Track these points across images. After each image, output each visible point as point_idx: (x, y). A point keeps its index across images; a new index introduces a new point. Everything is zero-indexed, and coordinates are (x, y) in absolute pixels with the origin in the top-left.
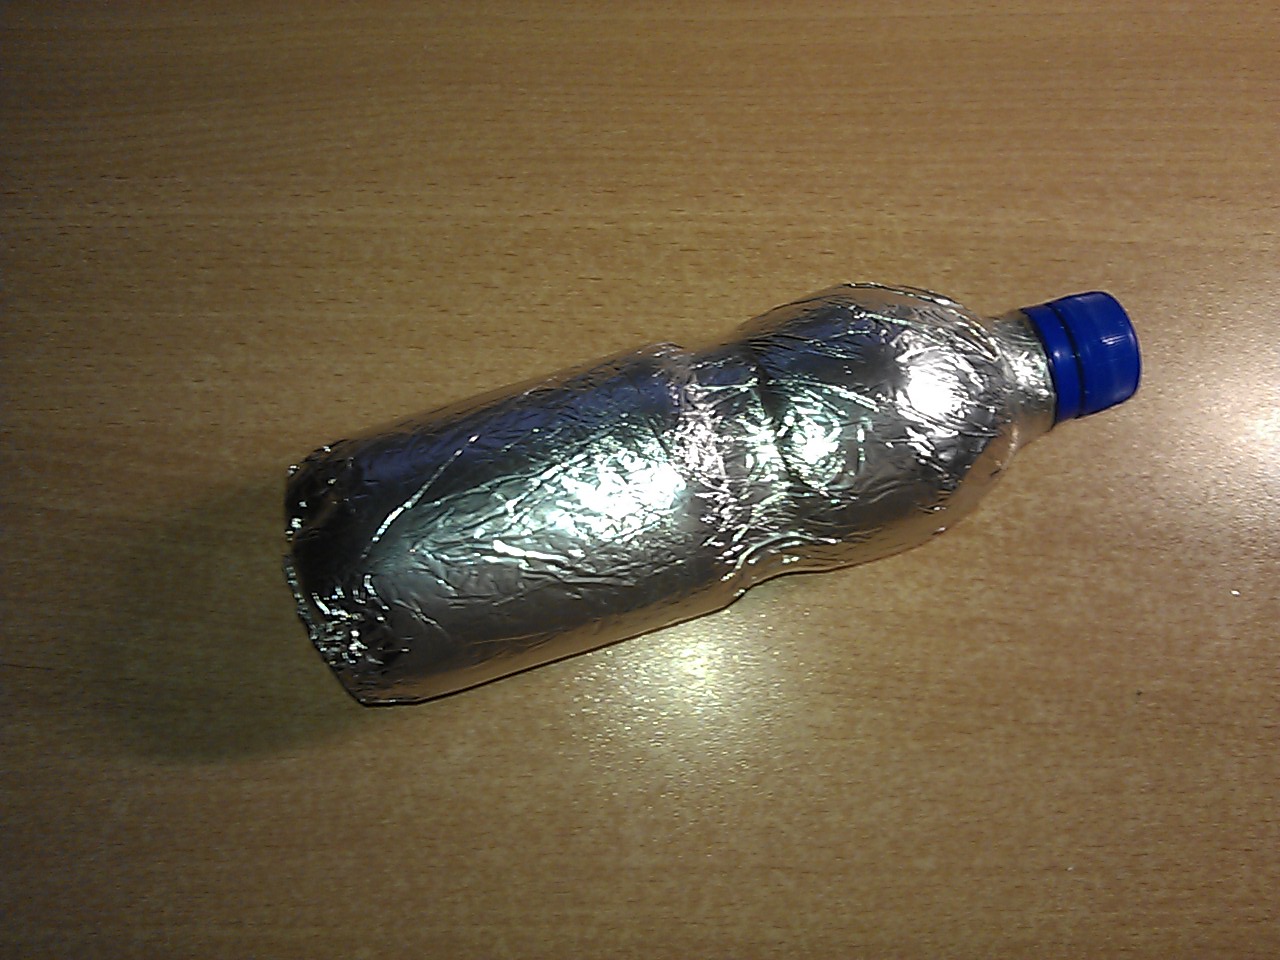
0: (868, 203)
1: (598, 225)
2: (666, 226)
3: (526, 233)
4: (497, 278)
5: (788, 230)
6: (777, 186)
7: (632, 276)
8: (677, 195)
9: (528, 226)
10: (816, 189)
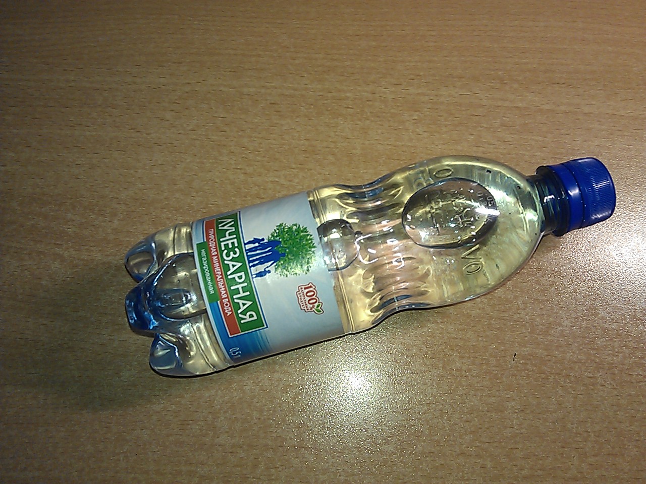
0: (374, 82)
1: (226, 89)
2: (263, 91)
3: (187, 92)
4: (168, 115)
5: (330, 95)
6: (324, 72)
7: (243, 116)
8: (270, 75)
9: (187, 89)
10: (345, 74)
